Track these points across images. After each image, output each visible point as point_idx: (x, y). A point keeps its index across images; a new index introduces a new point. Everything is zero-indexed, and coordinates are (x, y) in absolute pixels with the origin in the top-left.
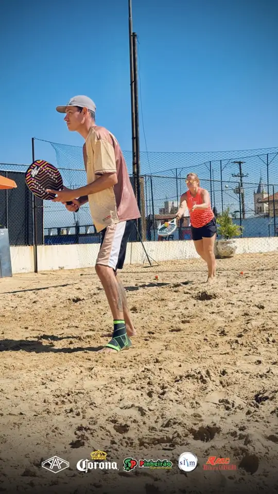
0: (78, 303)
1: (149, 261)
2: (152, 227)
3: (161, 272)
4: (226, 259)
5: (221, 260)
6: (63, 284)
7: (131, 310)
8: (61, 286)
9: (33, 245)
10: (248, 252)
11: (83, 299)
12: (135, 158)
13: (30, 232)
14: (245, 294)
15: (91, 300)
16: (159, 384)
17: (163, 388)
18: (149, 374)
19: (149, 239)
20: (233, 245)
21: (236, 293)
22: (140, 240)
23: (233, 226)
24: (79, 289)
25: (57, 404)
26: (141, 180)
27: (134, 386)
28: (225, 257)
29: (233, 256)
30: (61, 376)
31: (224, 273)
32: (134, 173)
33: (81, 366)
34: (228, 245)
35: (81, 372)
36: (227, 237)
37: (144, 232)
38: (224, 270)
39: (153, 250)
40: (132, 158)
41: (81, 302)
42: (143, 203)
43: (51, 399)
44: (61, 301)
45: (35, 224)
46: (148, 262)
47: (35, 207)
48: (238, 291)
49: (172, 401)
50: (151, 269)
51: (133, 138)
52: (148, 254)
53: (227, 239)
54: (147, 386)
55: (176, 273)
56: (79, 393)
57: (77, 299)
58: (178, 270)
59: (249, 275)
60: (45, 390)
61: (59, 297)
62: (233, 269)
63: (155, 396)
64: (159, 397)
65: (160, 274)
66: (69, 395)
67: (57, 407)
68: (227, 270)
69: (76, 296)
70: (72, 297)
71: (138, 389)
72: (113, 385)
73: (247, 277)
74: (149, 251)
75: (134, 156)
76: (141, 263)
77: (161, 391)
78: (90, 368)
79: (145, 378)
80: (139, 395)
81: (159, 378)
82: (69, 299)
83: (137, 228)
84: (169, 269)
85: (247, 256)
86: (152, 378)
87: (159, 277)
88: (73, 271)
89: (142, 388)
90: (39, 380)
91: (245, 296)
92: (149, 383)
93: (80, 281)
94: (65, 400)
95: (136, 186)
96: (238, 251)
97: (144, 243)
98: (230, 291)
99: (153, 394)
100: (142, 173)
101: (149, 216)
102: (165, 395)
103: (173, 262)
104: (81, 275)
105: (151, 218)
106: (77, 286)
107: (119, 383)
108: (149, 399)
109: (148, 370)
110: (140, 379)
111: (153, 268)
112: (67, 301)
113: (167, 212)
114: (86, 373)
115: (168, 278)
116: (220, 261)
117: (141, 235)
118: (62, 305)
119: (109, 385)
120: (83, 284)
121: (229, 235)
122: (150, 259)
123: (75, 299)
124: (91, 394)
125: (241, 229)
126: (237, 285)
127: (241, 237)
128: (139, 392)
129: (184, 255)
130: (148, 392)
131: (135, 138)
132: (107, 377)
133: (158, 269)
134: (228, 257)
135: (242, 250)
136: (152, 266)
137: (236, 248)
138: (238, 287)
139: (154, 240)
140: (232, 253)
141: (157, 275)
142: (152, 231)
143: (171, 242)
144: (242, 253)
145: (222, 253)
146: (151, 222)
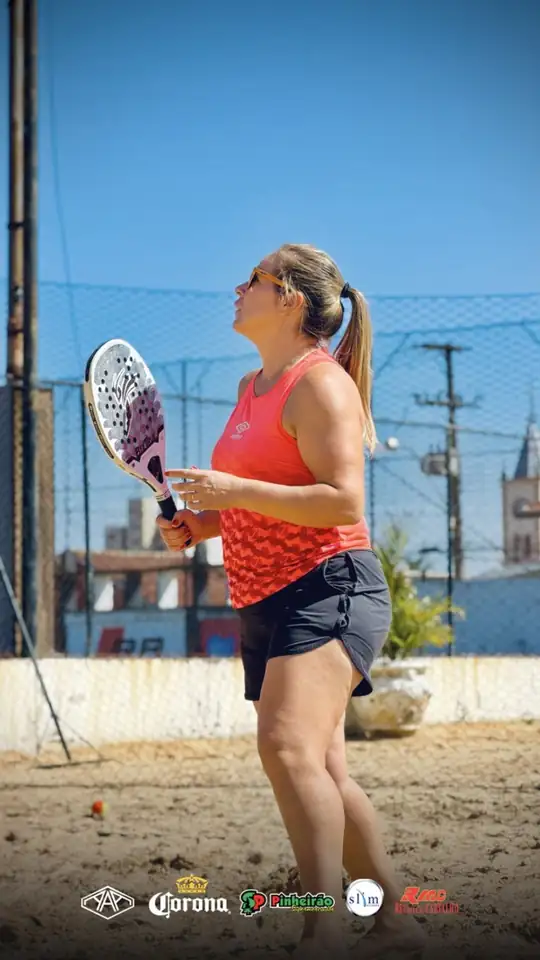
1: (62, 741)
2: (72, 604)
3: (112, 786)
4: (385, 745)
5: (368, 745)
10: (475, 715)
12: (20, 307)
14: (467, 880)
19: (61, 646)
20: (414, 686)
21: (430, 875)
22: (25, 654)
23: (414, 604)
28: (379, 735)
29: (409, 734)
31: (382, 796)
34: (397, 684)
36: (394, 653)
37: (43, 622)
38: (381, 784)
39: (82, 697)
46: (59, 747)
48: (438, 868)
50: (72, 774)
51: (13, 226)
52: (61, 715)
53: (393, 658)
55: (182, 792)
58: (185, 781)
59: (481, 807)
62: (415, 784)
65: (110, 794)
68: (395, 784)
73: (473, 817)
74: (65, 700)
76: (28, 747)
83: (17, 601)
84: (146, 775)
85: (472, 732)
87: (106, 807)
91: (470, 891)
96: (437, 712)
98: (406, 870)
101: (64, 556)
103: (164, 750)
111: (78, 770)
113: (138, 542)
115: (145, 814)
116: (360, 749)
117: (31, 631)
121: (404, 641)
122: (67, 735)
125: (449, 618)
126: (434, 845)
127: (448, 651)
129: (212, 720)
131: (22, 229)
133: (103, 774)
134: (395, 734)
135: (453, 705)
136: (76, 764)
137: (429, 696)
138: (439, 851)
139: (86, 655)
140: (409, 717)
141: (98, 798)
142: (74, 622)
143: (156, 662)
144: (453, 719)
145: (368, 720)
146: (73, 582)
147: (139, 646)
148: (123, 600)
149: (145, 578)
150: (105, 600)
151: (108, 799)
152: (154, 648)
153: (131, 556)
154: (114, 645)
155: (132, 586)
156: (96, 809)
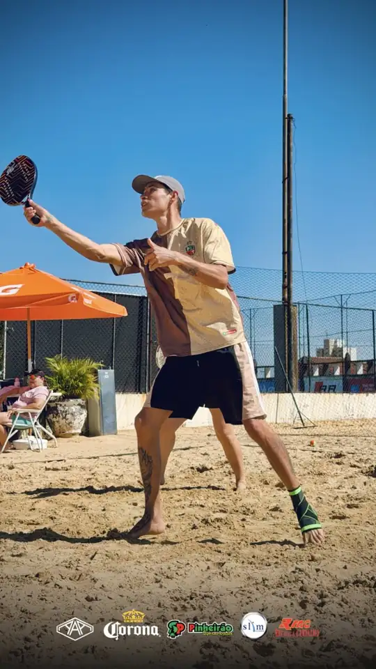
0: (205, 473)
1: (301, 419)
2: (305, 375)
3: (317, 435)
6: (183, 447)
7: (277, 486)
8: (181, 449)
9: (145, 393)
11: (211, 469)
12: (286, 280)
13: (142, 376)
15: (221, 470)
16: (316, 591)
17: (321, 596)
18: (302, 576)
19: (302, 389)
22: (289, 391)
24: (206, 454)
25: (176, 609)
26: (292, 308)
27: (281, 591)
30: (181, 572)
32: (283, 299)
33: (208, 560)
35: (208, 568)
37: (295, 381)
39: (307, 406)
40: (282, 279)
41: (208, 472)
42: (295, 340)
43: (168, 602)
44: (181, 469)
45: (149, 366)
46: (300, 422)
47: (150, 342)
49: (335, 616)
50: (304, 431)
51: (284, 253)
52: (301, 411)
54: (299, 593)
55: (340, 438)
56: (206, 596)
57: (203, 468)
58: (341, 434)
60: (160, 590)
61: (179, 465)
63: (310, 607)
64: (316, 609)
65: (316, 438)
66: (191, 598)
67: (176, 614)
69: (201, 464)
70: (196, 464)
71: (286, 596)
72: (253, 589)
74: (302, 406)
75: (284, 277)
76: (291, 422)
77: (320, 601)
78: (220, 563)
79: (296, 581)
80: (289, 605)
81: (316, 583)
82: (192, 468)
83: (286, 375)
84: (327, 432)
86: (305, 581)
87: (315, 443)
88: (197, 431)
89: (293, 595)
90: (152, 575)
92: (301, 589)
93: (208, 444)
94: (186, 605)
95: (286, 317)
97: (295, 395)
99: (308, 605)
100: (294, 299)
101: (303, 358)
102: (325, 607)
103: (335, 423)
104: (209, 435)
105: (305, 362)
106: (203, 450)
107: (260, 586)
108: (302, 611)
109: (300, 570)
110: (289, 582)
111: (307, 429)
112: (190, 470)
113: (328, 353)
114: (214, 569)
115: (328, 445)
117: (291, 384)
118: (183, 476)
119: (247, 589)
120: (212, 448)
122: (303, 417)
123: (201, 468)
124: (221, 599)
128: (287, 601)
129: (351, 413)
130: (300, 601)
131: (287, 254)
132: (244, 577)
133: (315, 431)
136: (306, 427)
139: (309, 392)
141: (312, 439)
142: (306, 380)
143: (332, 395)
146: (305, 366)
147: (327, 389)
148: (322, 374)
149: (330, 365)
150: (316, 373)
151: (315, 440)
152: (332, 389)
153: (325, 359)
154: (320, 388)
155: (325, 368)
156: (312, 444)
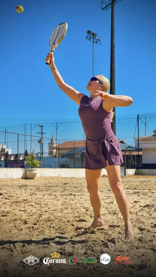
4: (31, 180)
5: (28, 180)
10: (43, 176)
14: (40, 200)
20: (35, 172)
23: (35, 161)
28: (30, 179)
29: (34, 178)
31: (29, 187)
34: (33, 172)
36: (32, 167)
53: (32, 168)
55: (1, 187)
58: (2, 185)
59: (43, 189)
62: (34, 186)
68: (31, 186)
73: (41, 191)
96: (38, 176)
98: (31, 198)
116: (27, 181)
121: (34, 166)
125: (40, 163)
126: (36, 195)
127: (40, 167)
129: (7, 176)
134: (32, 179)
135: (40, 175)
137: (37, 173)
138: (36, 196)
140: (34, 176)
144: (40, 176)
145: (29, 176)
